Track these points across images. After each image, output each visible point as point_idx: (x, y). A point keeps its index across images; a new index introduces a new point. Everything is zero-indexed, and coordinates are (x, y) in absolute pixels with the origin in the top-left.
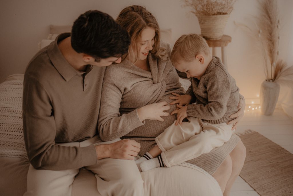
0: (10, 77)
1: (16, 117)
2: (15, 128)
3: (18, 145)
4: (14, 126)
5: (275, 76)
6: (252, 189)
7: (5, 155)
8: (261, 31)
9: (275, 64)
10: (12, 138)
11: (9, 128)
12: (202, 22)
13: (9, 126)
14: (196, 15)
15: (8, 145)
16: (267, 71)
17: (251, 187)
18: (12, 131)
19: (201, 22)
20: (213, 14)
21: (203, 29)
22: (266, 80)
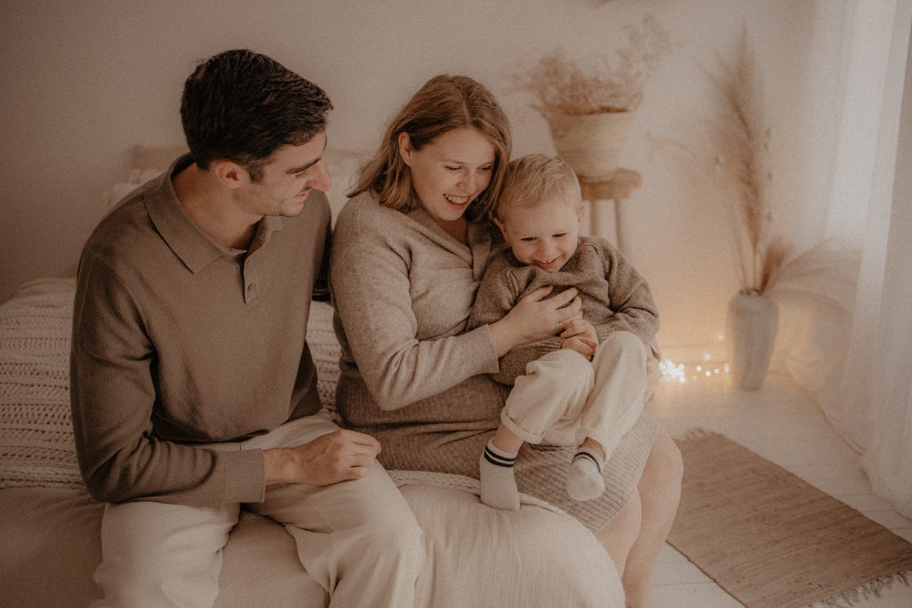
0: (25, 288)
1: (56, 387)
2: (56, 415)
3: (68, 457)
4: (51, 410)
5: (765, 281)
6: (707, 579)
7: (36, 481)
8: (722, 159)
9: (762, 247)
10: (50, 440)
11: (39, 415)
12: (561, 132)
13: (38, 409)
14: (544, 116)
15: (40, 458)
16: (743, 268)
17: (705, 573)
18: (49, 423)
19: (557, 132)
20: (589, 110)
22: (741, 292)
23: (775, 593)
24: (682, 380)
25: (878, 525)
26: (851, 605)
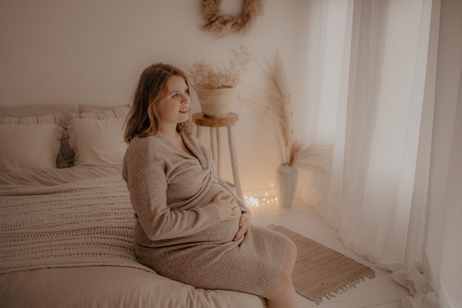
5: (292, 160)
8: (271, 107)
9: (289, 145)
12: (203, 97)
14: (195, 89)
16: (282, 154)
20: (217, 87)
21: (203, 106)
22: (282, 165)
23: (314, 290)
24: (258, 205)
25: (352, 259)
26: (345, 292)
